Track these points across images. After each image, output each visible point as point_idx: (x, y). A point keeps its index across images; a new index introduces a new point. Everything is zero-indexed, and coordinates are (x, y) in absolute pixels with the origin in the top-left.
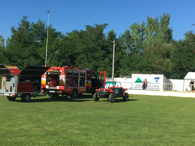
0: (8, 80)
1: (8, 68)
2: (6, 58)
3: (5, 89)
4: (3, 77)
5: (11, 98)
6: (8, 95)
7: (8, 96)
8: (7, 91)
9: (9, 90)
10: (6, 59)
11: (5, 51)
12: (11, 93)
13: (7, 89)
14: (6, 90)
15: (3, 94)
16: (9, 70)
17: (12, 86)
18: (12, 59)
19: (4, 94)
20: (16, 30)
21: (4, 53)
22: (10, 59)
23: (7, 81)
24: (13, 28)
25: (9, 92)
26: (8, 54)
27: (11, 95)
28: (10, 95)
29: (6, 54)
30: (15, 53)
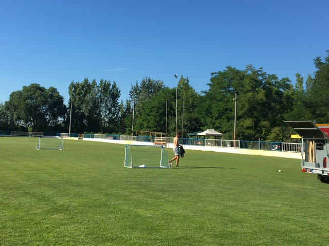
0: (319, 147)
1: (319, 127)
2: (306, 111)
3: (315, 162)
4: (311, 143)
5: (325, 178)
6: (320, 172)
7: (319, 175)
8: (318, 166)
9: (321, 164)
10: (308, 112)
11: (305, 99)
12: (324, 169)
13: (317, 162)
14: (316, 164)
15: (311, 171)
16: (322, 131)
17: (326, 158)
18: (318, 112)
19: (314, 171)
20: (323, 61)
21: (304, 102)
22: (314, 112)
23: (317, 149)
24: (318, 59)
25: (321, 168)
26: (311, 103)
27: (326, 174)
28: (323, 172)
29: (307, 104)
30: (322, 102)
